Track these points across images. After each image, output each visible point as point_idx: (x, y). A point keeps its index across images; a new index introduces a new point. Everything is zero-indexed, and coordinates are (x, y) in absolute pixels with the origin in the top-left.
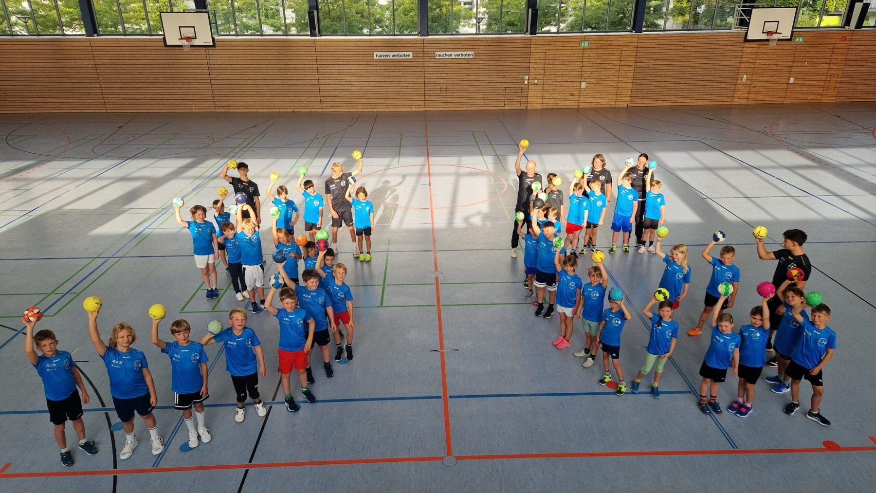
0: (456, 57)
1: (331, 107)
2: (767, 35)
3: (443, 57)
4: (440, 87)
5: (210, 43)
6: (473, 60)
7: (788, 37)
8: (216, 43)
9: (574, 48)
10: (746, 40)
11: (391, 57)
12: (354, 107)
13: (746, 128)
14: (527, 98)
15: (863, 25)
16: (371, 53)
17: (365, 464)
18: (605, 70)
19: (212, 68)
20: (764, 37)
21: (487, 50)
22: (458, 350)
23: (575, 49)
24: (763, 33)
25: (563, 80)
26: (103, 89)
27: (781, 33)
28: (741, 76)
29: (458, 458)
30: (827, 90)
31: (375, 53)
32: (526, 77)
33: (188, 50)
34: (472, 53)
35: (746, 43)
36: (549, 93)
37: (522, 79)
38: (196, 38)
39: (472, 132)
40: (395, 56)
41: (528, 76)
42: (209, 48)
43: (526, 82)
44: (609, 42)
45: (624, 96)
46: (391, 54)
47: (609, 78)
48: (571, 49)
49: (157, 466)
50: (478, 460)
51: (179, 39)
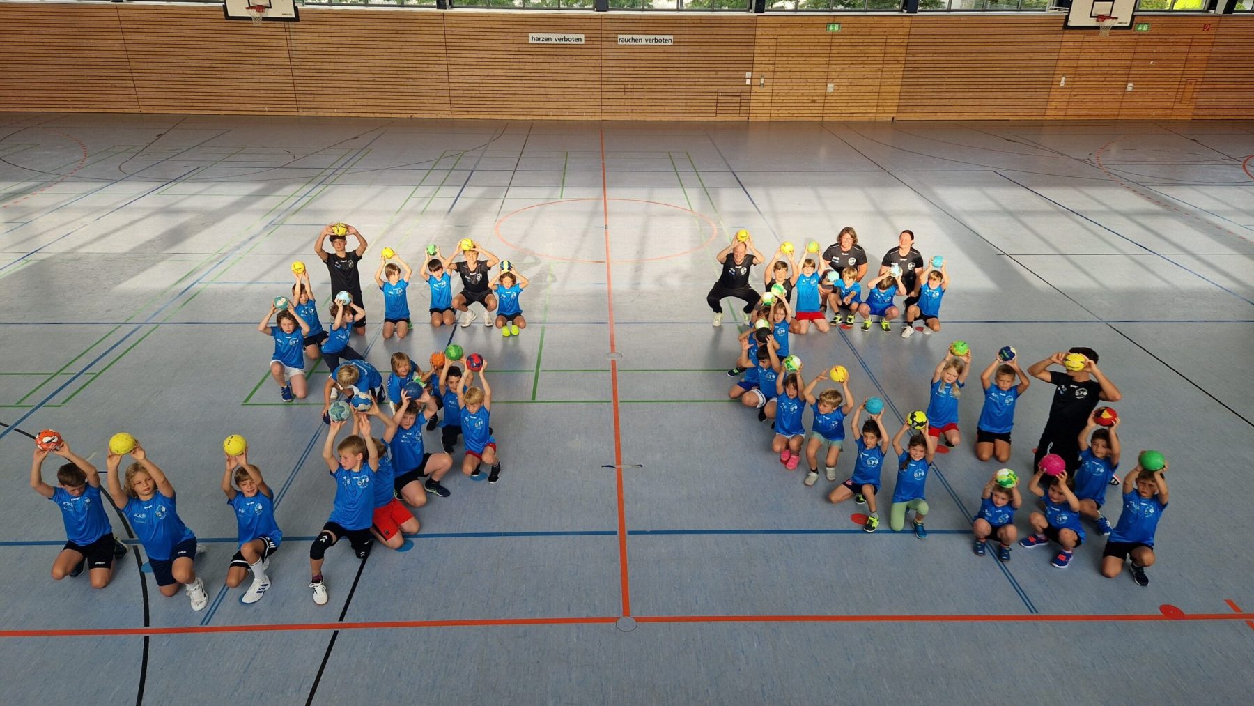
0: (646, 43)
1: (466, 113)
2: (1097, 21)
3: (628, 43)
4: (623, 87)
5: (291, 15)
6: (672, 47)
7: (1126, 23)
8: (300, 15)
9: (818, 33)
10: (1066, 27)
11: (554, 42)
12: (499, 113)
13: (1062, 154)
14: (748, 105)
15: (1235, 9)
16: (525, 34)
17: (505, 626)
18: (862, 66)
19: (294, 52)
20: (1093, 22)
21: (692, 33)
22: (641, 466)
23: (820, 35)
24: (1091, 17)
25: (802, 80)
26: (135, 78)
27: (1116, 18)
28: (1057, 79)
29: (638, 620)
30: (1180, 102)
31: (530, 35)
32: (748, 75)
33: (260, 25)
34: (671, 37)
35: (1067, 31)
36: (781, 98)
37: (742, 76)
38: (271, 7)
39: (669, 153)
40: (559, 39)
41: (750, 73)
42: (290, 22)
43: (748, 82)
44: (868, 26)
45: (889, 104)
46: (553, 36)
47: (867, 78)
48: (814, 35)
49: (206, 624)
50: (667, 623)
51: (247, 8)
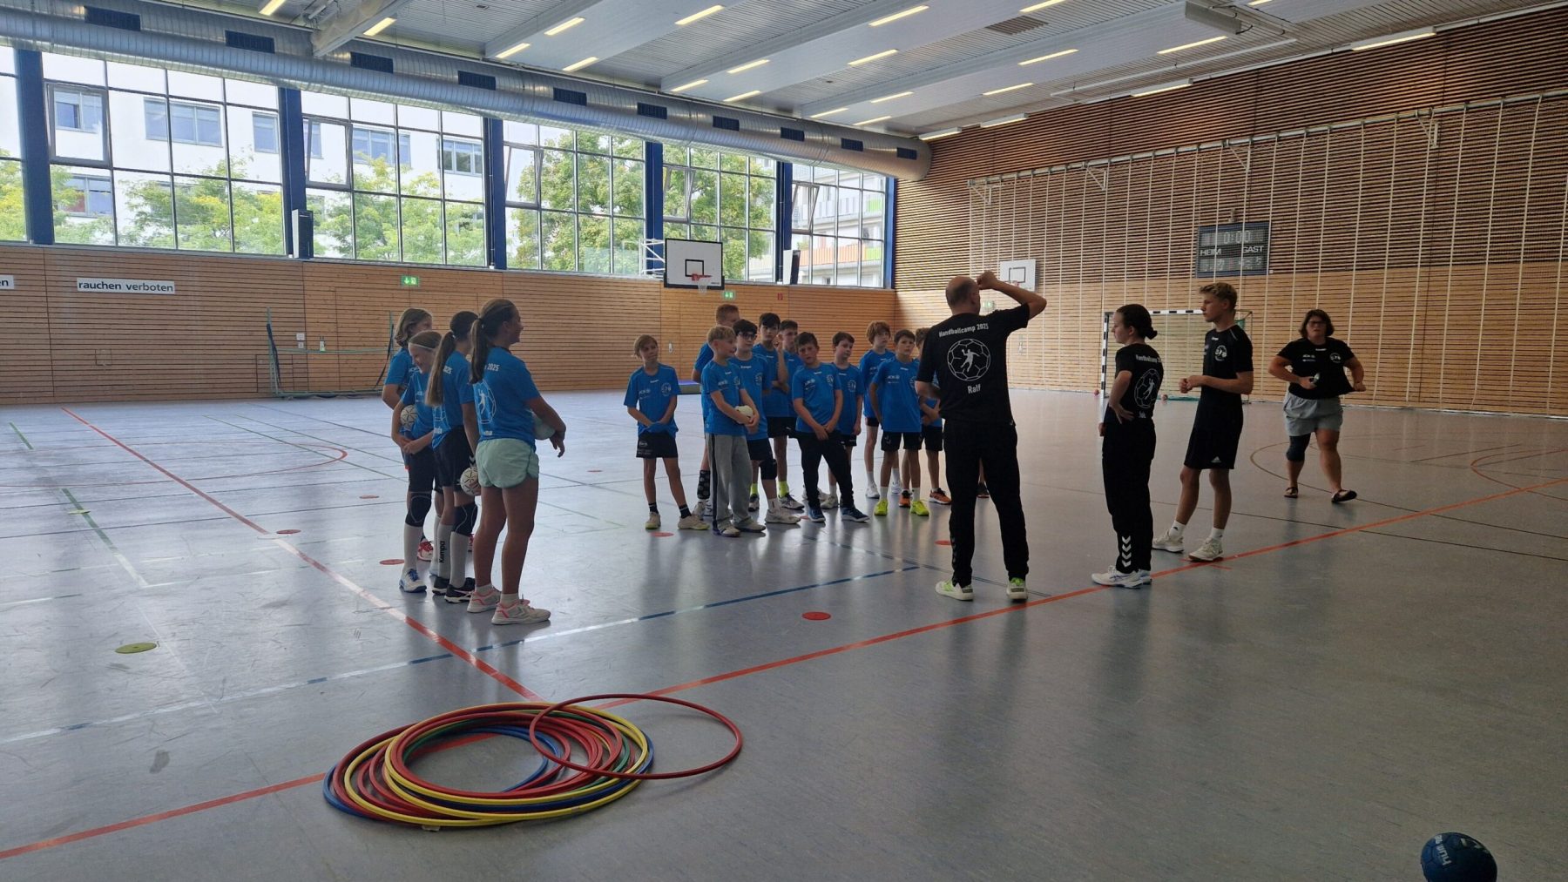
2: (693, 279)
6: (176, 298)
7: (718, 283)
9: (391, 286)
20: (688, 281)
21: (205, 280)
24: (686, 276)
27: (709, 276)
32: (300, 336)
36: (352, 366)
37: (293, 338)
41: (303, 334)
43: (301, 346)
44: (453, 281)
48: (386, 289)
